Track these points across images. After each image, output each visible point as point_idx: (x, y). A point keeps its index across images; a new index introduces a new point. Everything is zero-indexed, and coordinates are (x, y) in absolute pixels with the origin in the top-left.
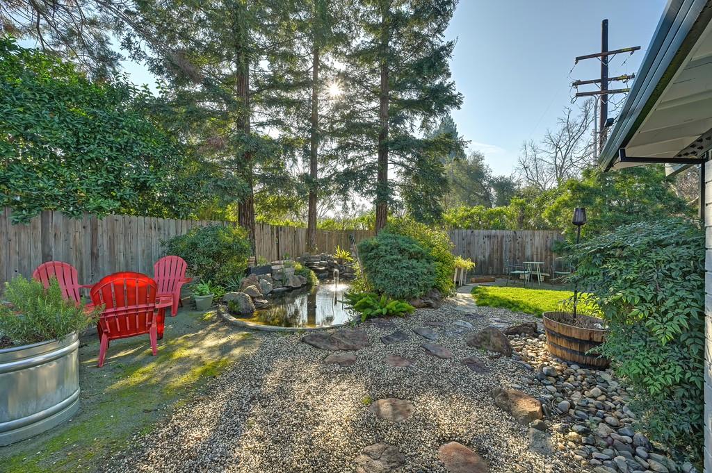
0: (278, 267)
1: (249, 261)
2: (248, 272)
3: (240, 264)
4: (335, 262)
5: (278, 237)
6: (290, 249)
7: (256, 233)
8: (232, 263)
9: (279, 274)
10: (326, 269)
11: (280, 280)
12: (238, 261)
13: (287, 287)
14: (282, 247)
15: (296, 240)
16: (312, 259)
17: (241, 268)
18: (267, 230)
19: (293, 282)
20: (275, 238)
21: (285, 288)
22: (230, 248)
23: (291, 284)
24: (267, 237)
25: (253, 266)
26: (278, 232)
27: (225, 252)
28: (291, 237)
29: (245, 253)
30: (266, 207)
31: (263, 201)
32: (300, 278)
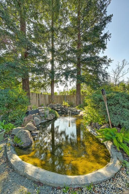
0: (41, 110)
1: (27, 108)
2: (27, 113)
3: (23, 110)
4: (63, 107)
5: (39, 98)
6: (43, 102)
7: (30, 96)
8: (19, 109)
9: (43, 113)
10: (60, 110)
11: (43, 117)
12: (22, 108)
13: (47, 120)
14: (40, 102)
15: (45, 99)
16: (54, 106)
17: (24, 112)
18: (35, 95)
19: (50, 117)
20: (38, 98)
21: (46, 121)
22: (16, 101)
23: (49, 119)
24: (35, 98)
25: (30, 110)
26: (39, 96)
27: (14, 103)
28: (44, 98)
29: (26, 104)
30: (34, 86)
31: (33, 84)
32: (52, 115)
